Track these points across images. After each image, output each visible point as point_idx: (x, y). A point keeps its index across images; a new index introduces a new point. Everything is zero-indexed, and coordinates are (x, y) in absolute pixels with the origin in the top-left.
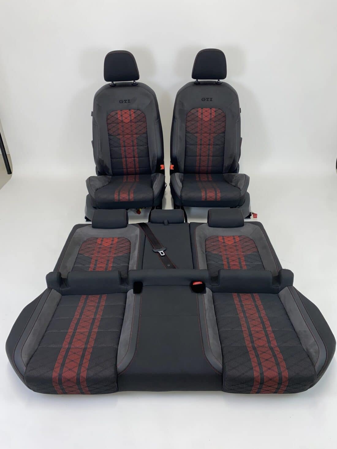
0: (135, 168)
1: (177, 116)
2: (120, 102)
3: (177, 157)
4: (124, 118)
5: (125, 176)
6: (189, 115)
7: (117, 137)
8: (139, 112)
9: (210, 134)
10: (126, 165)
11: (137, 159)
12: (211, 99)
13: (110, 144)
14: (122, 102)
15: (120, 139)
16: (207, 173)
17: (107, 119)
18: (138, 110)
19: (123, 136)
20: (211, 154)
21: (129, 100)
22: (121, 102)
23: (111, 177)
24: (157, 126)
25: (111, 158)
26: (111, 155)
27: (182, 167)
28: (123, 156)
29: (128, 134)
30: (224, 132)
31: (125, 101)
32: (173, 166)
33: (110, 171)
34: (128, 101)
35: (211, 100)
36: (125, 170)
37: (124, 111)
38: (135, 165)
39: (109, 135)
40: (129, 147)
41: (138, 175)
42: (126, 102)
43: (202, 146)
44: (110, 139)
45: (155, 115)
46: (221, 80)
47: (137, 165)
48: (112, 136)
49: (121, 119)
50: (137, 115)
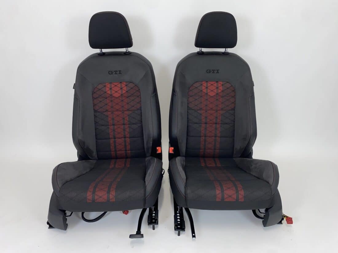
0: (126, 150)
1: (177, 89)
2: (109, 72)
3: (178, 138)
4: (113, 92)
5: (113, 161)
6: (191, 89)
7: (105, 113)
8: (131, 85)
9: (217, 111)
10: (115, 147)
11: (128, 140)
12: (218, 70)
13: (96, 123)
14: (112, 73)
15: (107, 116)
16: (213, 157)
17: (93, 93)
18: (131, 82)
19: (112, 113)
20: (219, 135)
21: (120, 71)
22: (110, 73)
23: (96, 161)
24: (153, 100)
25: (96, 139)
26: (96, 135)
27: (183, 148)
28: (111, 136)
29: (117, 110)
30: (234, 109)
31: (116, 71)
32: (173, 148)
33: (95, 154)
34: (119, 72)
35: (218, 72)
36: (113, 153)
37: (114, 84)
38: (125, 146)
39: (95, 111)
40: (119, 126)
41: (130, 159)
42: (116, 74)
43: (208, 125)
44: (95, 116)
45: (151, 88)
46: (230, 50)
47: (128, 147)
48: (99, 112)
49: (110, 93)
50: (129, 88)
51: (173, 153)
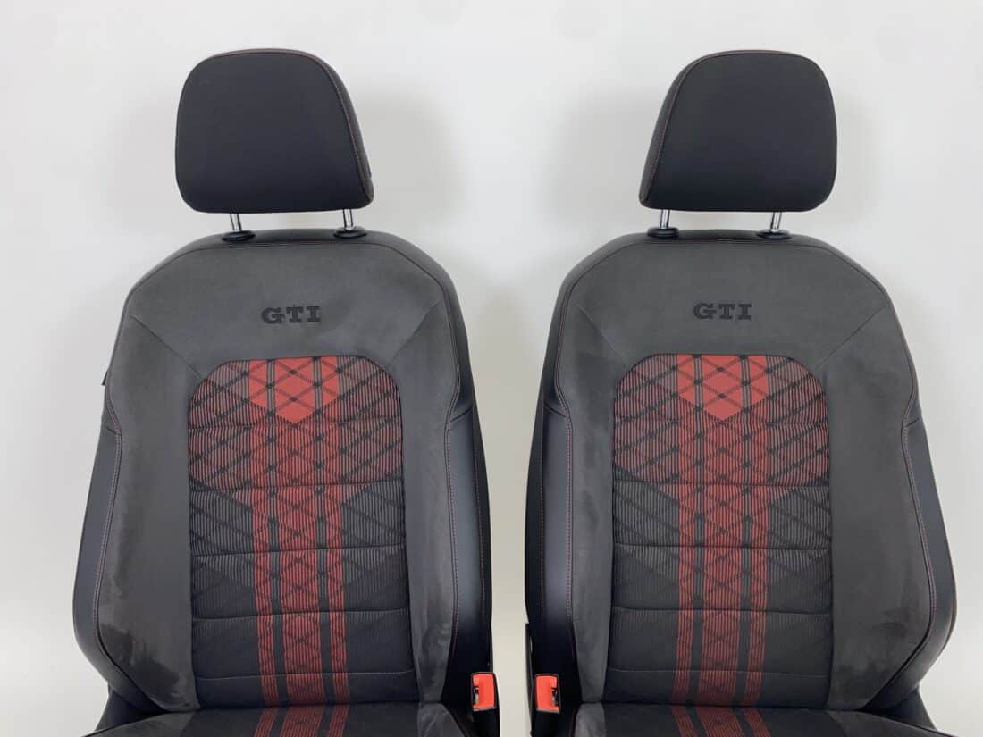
0: (327, 669)
1: (569, 388)
2: (264, 315)
3: (575, 618)
4: (280, 400)
5: (269, 715)
6: (625, 387)
7: (237, 495)
8: (362, 370)
9: (747, 488)
10: (279, 652)
11: (338, 620)
12: (745, 307)
13: (195, 538)
14: (279, 320)
15: (248, 509)
16: (736, 705)
17: (192, 403)
18: (360, 357)
19: (271, 495)
20: (763, 600)
21: (313, 309)
22: (271, 316)
23: (188, 717)
24: (456, 438)
25: (195, 612)
26: (193, 598)
27: (594, 665)
28: (260, 603)
29: (295, 482)
30: (823, 481)
31: (295, 310)
33: (184, 689)
34: (307, 313)
35: (745, 316)
36: (268, 681)
37: (286, 363)
38: (326, 650)
39: (196, 485)
40: (298, 554)
41: (345, 711)
42: (295, 320)
43: (708, 555)
44: (195, 510)
45: (447, 384)
46: (792, 223)
47: (340, 655)
48: (209, 489)
49: (264, 405)
50: (351, 384)
51: (556, 710)
